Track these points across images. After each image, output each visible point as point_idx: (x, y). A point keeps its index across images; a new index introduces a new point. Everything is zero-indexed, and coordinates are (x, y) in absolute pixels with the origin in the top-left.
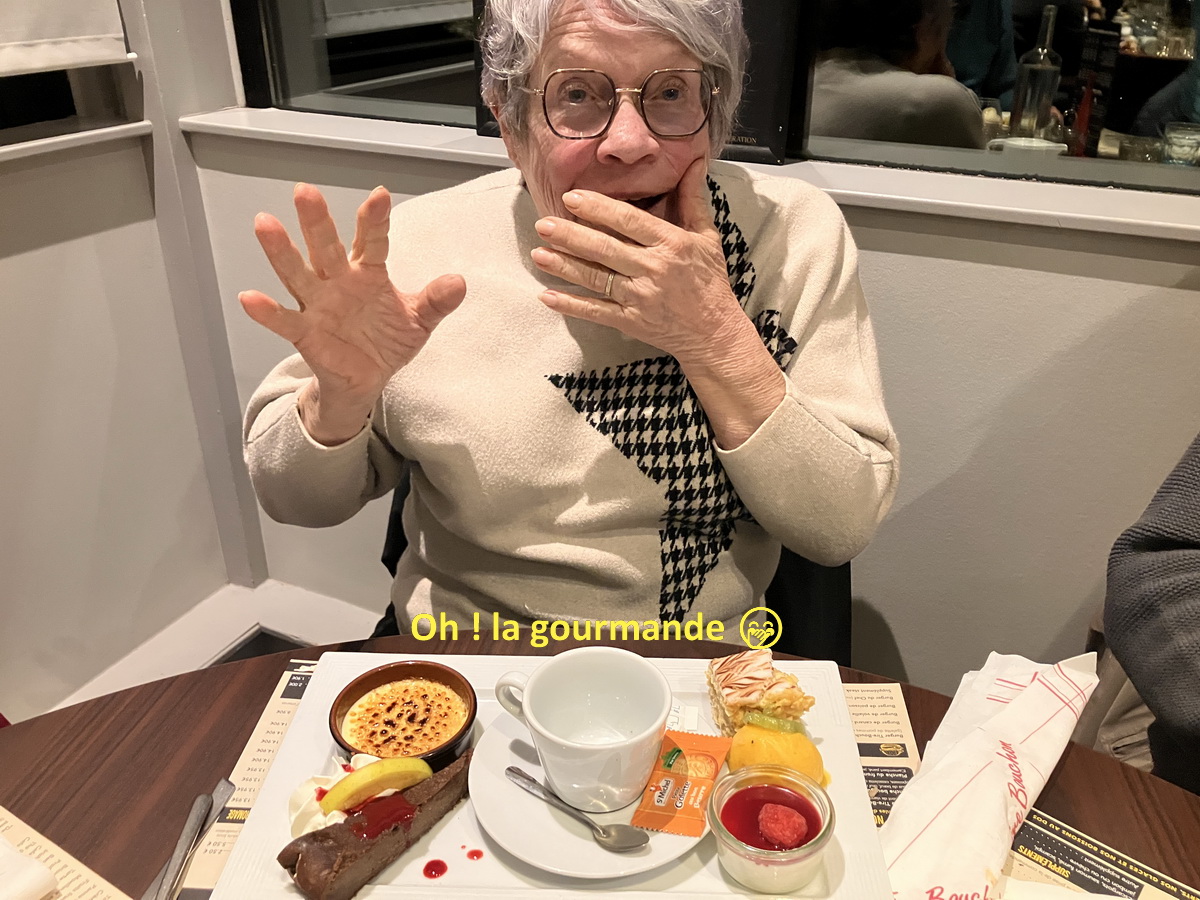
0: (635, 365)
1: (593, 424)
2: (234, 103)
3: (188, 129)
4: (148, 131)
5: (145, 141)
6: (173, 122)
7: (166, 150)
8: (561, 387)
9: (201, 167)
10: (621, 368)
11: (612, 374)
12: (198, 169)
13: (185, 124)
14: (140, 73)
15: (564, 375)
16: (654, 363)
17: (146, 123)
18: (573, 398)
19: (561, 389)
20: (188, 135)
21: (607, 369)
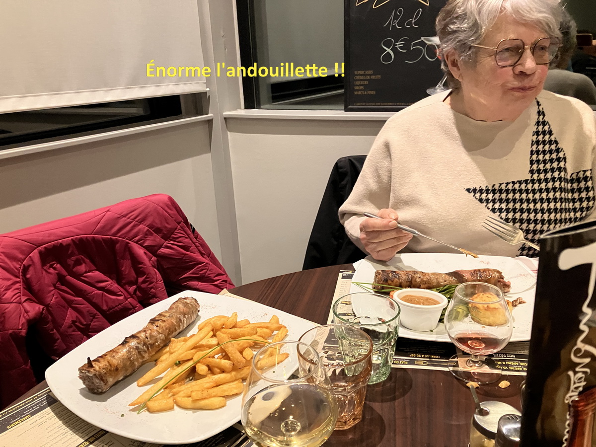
0: (508, 184)
1: (489, 209)
2: (240, 108)
3: (225, 117)
4: (211, 118)
5: (210, 122)
6: (221, 114)
7: (218, 125)
8: (471, 193)
9: (229, 131)
10: (501, 184)
11: (497, 187)
12: (228, 132)
13: (226, 115)
14: (209, 96)
15: (472, 188)
16: (516, 183)
17: (209, 115)
18: (478, 197)
19: (471, 194)
20: (225, 119)
21: (494, 185)
